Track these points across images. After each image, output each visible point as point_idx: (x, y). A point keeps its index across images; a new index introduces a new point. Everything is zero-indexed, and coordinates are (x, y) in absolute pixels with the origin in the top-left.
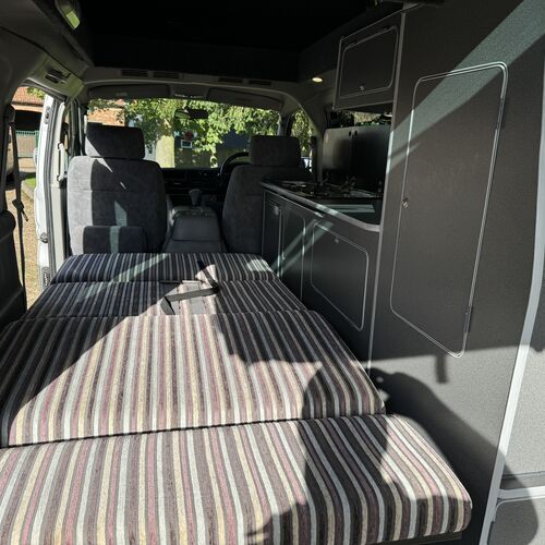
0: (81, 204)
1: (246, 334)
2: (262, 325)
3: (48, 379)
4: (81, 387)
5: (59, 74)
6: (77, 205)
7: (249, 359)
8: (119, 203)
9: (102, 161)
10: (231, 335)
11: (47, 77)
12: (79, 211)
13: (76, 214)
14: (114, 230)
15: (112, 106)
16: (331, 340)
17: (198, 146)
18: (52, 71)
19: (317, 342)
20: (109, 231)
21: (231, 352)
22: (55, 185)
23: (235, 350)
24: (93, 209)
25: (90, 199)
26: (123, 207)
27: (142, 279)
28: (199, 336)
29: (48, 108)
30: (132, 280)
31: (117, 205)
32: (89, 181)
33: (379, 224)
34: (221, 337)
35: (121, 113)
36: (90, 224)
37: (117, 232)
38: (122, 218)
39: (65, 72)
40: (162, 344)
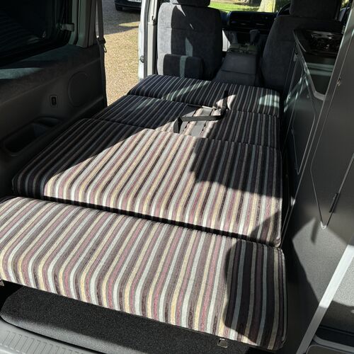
0: (164, 37)
1: (211, 158)
2: (228, 153)
3: (77, 162)
4: (91, 172)
6: (162, 39)
7: (201, 177)
8: (188, 38)
9: (179, 7)
10: (200, 157)
12: (163, 43)
13: (162, 44)
14: (183, 58)
16: (271, 177)
19: (258, 176)
20: (179, 59)
21: (192, 170)
22: (151, 23)
23: (196, 169)
24: (172, 42)
25: (170, 34)
26: (191, 42)
27: (181, 99)
28: (180, 152)
30: (174, 100)
31: (187, 41)
32: (170, 21)
33: (324, 94)
34: (193, 156)
36: (170, 53)
37: (185, 60)
38: (190, 51)
40: (154, 153)
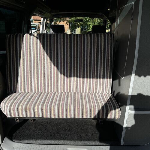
5: (42, 12)
11: (39, 13)
15: (65, 20)
17: (87, 30)
18: (40, 12)
29: (42, 21)
35: (67, 22)
39: (44, 12)
